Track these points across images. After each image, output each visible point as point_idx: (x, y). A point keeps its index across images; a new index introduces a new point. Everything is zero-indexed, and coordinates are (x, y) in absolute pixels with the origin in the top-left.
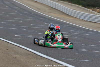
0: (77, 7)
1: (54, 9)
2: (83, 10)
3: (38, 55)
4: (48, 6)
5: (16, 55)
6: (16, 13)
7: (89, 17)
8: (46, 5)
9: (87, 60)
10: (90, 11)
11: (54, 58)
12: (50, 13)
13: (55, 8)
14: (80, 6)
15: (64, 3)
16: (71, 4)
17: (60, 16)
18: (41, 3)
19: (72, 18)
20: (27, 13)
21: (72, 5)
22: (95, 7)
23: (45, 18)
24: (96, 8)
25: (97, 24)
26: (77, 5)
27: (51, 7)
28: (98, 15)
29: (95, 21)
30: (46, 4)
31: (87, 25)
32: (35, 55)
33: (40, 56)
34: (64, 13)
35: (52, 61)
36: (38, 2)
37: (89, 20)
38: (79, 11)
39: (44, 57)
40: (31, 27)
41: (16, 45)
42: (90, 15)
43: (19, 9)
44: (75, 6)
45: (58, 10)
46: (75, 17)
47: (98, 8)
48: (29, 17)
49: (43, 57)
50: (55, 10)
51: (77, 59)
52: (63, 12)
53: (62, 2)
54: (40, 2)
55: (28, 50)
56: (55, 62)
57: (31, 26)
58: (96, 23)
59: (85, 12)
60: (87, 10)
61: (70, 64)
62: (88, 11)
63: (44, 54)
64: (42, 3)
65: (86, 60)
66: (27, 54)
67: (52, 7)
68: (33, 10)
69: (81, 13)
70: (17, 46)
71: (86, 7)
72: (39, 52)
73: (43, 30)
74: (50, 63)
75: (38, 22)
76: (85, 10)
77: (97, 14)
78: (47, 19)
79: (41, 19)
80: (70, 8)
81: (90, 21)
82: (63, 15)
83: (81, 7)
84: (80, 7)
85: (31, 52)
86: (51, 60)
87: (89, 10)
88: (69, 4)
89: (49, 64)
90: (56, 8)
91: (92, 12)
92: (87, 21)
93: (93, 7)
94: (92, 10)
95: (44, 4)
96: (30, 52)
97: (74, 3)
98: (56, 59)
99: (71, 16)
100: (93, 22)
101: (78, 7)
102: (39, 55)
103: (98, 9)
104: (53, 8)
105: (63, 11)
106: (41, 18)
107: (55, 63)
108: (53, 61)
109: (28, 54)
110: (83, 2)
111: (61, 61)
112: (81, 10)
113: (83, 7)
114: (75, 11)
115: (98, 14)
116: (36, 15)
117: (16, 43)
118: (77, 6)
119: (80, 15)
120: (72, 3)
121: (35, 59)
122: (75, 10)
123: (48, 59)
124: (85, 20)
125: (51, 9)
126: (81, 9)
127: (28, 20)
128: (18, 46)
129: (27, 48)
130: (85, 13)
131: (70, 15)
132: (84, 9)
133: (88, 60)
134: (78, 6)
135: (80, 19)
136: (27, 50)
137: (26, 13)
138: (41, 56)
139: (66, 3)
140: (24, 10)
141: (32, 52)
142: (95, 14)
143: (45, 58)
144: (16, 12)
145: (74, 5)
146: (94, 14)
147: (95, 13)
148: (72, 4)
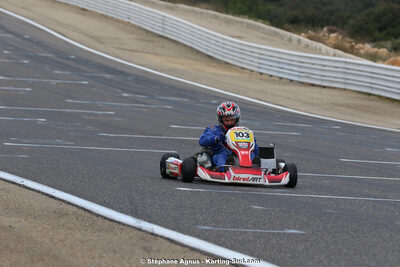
0: (249, 26)
1: (156, 39)
2: (272, 38)
3: (98, 215)
4: (134, 26)
5: (14, 220)
6: (8, 57)
7: (300, 67)
8: (123, 22)
9: (295, 231)
10: (299, 41)
11: (165, 227)
12: (142, 52)
13: (161, 33)
14: (259, 24)
15: (197, 13)
16: (224, 15)
17: (181, 64)
18: (102, 15)
19: (228, 73)
20: (51, 55)
21: (228, 22)
22: (322, 27)
23: (123, 73)
24: (325, 29)
25: (332, 92)
26: (250, 18)
27: (145, 30)
28: (334, 55)
29: (322, 80)
30: (127, 20)
31: (289, 98)
32: (89, 215)
33: (105, 218)
34: (198, 52)
35: (156, 235)
36: (92, 12)
37: (300, 76)
38: (255, 43)
39: (124, 224)
40: (67, 110)
41: (9, 182)
42: (300, 56)
43: (18, 39)
44: (243, 23)
45: (174, 41)
46: (243, 68)
47: (334, 28)
48: (56, 72)
49: (119, 223)
50: (160, 40)
51: (254, 226)
52: (191, 48)
53: (187, 11)
54: (100, 12)
55: (59, 199)
56: (168, 239)
57: (66, 107)
58: (324, 87)
59: (279, 47)
60: (290, 40)
61: (227, 247)
62: (295, 42)
63: (122, 212)
64: (106, 17)
65: (289, 228)
66: (55, 212)
67: (147, 32)
68: (75, 46)
69: (266, 50)
70: (14, 183)
71: (286, 25)
72: (101, 204)
73: (117, 119)
74: (148, 244)
75: (94, 89)
76: (282, 37)
77: (327, 54)
78: (129, 78)
79: (104, 79)
80: (219, 32)
81: (302, 83)
82: (193, 62)
83: (263, 28)
84: (259, 27)
85: (73, 205)
86: (152, 234)
87: (295, 36)
88: (216, 17)
89: (144, 248)
90: (165, 35)
91: (307, 46)
92: (292, 81)
93: (313, 26)
94: (310, 38)
95: (117, 21)
96: (69, 203)
97: (235, 14)
98: (174, 229)
99: (227, 63)
100: (313, 85)
101: (254, 25)
102: (102, 217)
103: (332, 35)
104: (152, 33)
105: (193, 46)
106: (108, 76)
107: (168, 243)
108: (161, 237)
109: (62, 214)
110: (271, 7)
111: (190, 235)
112: (264, 39)
113: (273, 29)
114: (241, 44)
115: (332, 53)
116: (86, 62)
117: (10, 172)
118: (247, 24)
119: (260, 58)
120: (227, 13)
121: (86, 230)
122: (240, 37)
123: (140, 229)
124: (281, 78)
125: (143, 40)
126: (266, 36)
127: (53, 82)
128: (20, 185)
129: (54, 190)
130: (284, 48)
131: (220, 58)
132: (276, 34)
133: (300, 229)
134: (251, 22)
135: (261, 74)
136: (53, 197)
137: (47, 58)
138: (112, 220)
139: (204, 11)
140: (39, 44)
141: (77, 206)
142: (320, 52)
143: (128, 226)
144: (5, 52)
145: (237, 22)
146: (317, 53)
147: (320, 49)
148: (230, 17)
